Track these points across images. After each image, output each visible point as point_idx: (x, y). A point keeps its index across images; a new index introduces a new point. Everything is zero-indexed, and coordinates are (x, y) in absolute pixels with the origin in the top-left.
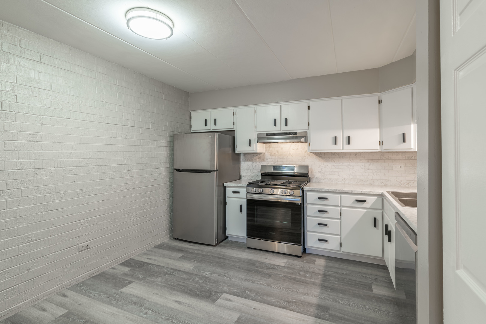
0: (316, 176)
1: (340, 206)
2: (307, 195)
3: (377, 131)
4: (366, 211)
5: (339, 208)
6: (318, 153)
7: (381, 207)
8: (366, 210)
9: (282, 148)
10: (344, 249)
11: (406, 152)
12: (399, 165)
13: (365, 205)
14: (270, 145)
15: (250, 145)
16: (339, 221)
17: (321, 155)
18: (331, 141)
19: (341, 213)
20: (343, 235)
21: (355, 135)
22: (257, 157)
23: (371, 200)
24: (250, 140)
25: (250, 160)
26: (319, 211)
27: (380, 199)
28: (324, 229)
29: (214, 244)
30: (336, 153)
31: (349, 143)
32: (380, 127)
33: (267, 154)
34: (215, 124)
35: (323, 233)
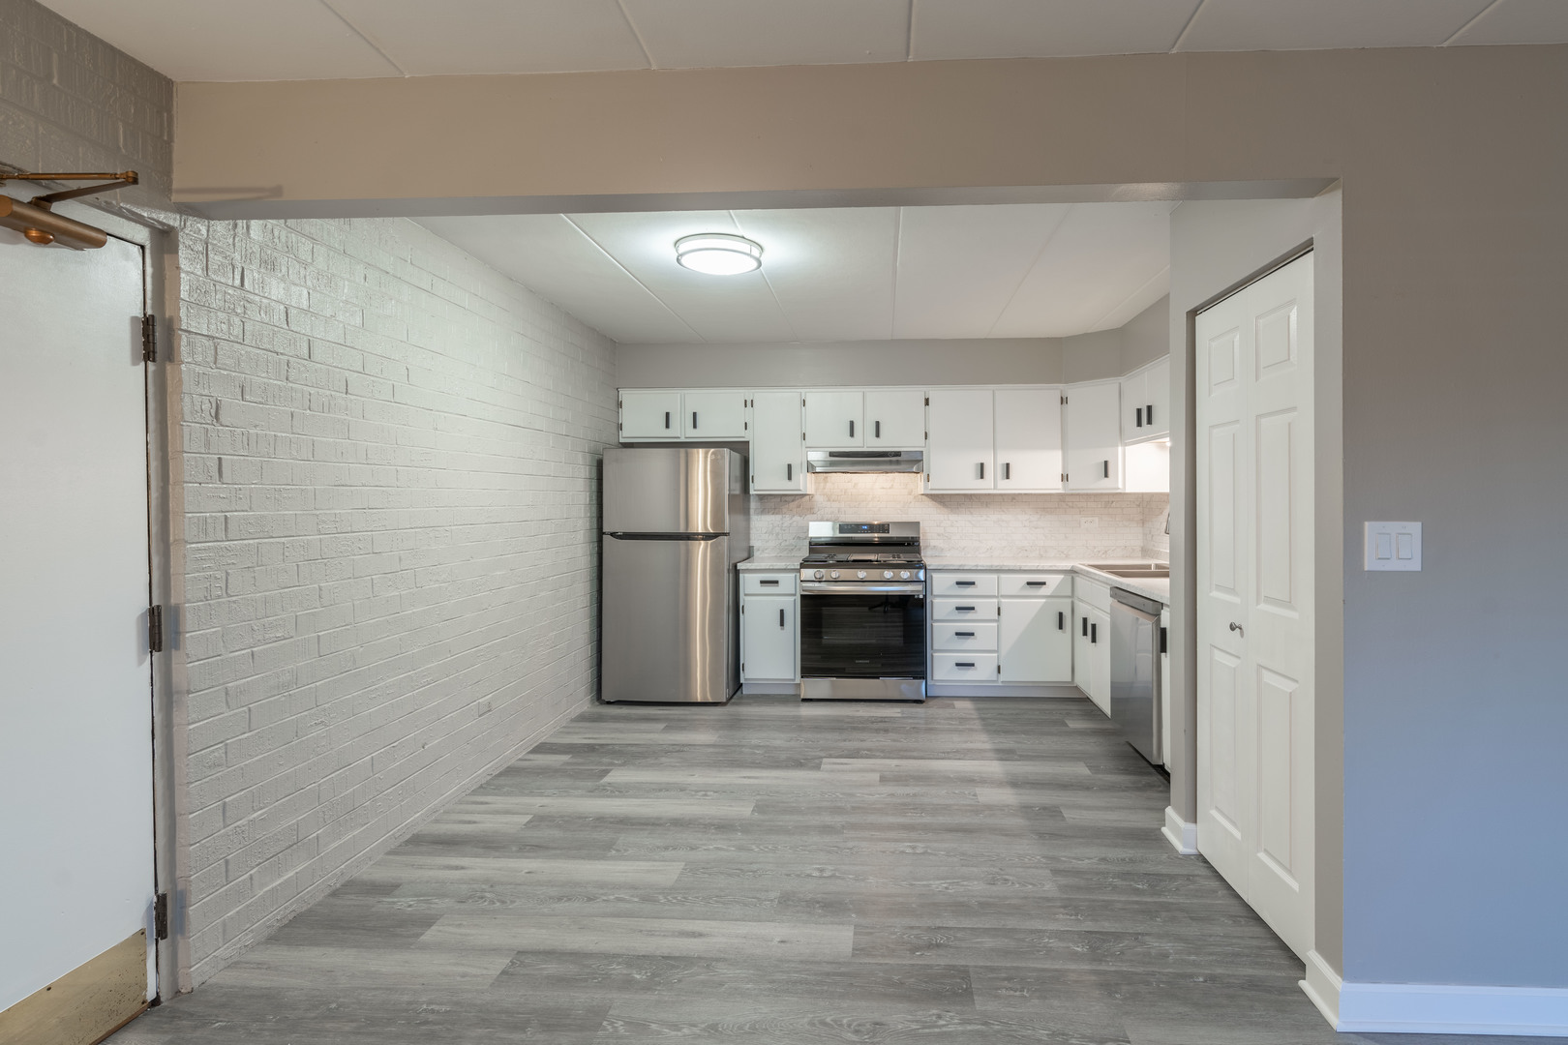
0: (933, 543)
1: (997, 597)
2: (934, 579)
3: (1058, 455)
4: (1045, 603)
5: (995, 600)
6: (937, 495)
7: (1070, 594)
8: (1044, 600)
9: (856, 484)
10: (1003, 677)
11: (1102, 494)
12: (1090, 519)
13: (1043, 590)
14: (827, 477)
15: (790, 478)
16: (995, 624)
17: (942, 500)
18: (973, 471)
19: (999, 609)
20: (1004, 650)
21: (1019, 460)
22: (793, 505)
23: (1053, 581)
24: (789, 466)
25: (776, 511)
26: (958, 609)
27: (1069, 578)
28: (968, 643)
29: (724, 701)
30: (974, 495)
31: (1008, 477)
32: (1064, 447)
33: (818, 498)
34: (695, 426)
35: (966, 650)
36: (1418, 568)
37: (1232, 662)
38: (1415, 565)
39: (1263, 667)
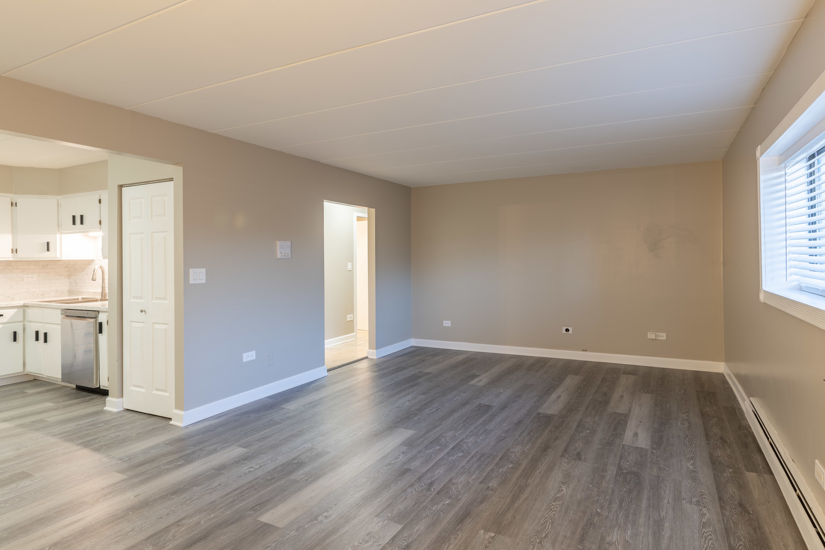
3: (9, 237)
4: (2, 327)
7: (22, 319)
12: (31, 276)
23: (9, 313)
27: (21, 310)
36: (205, 282)
37: (141, 325)
38: (204, 281)
39: (154, 323)
